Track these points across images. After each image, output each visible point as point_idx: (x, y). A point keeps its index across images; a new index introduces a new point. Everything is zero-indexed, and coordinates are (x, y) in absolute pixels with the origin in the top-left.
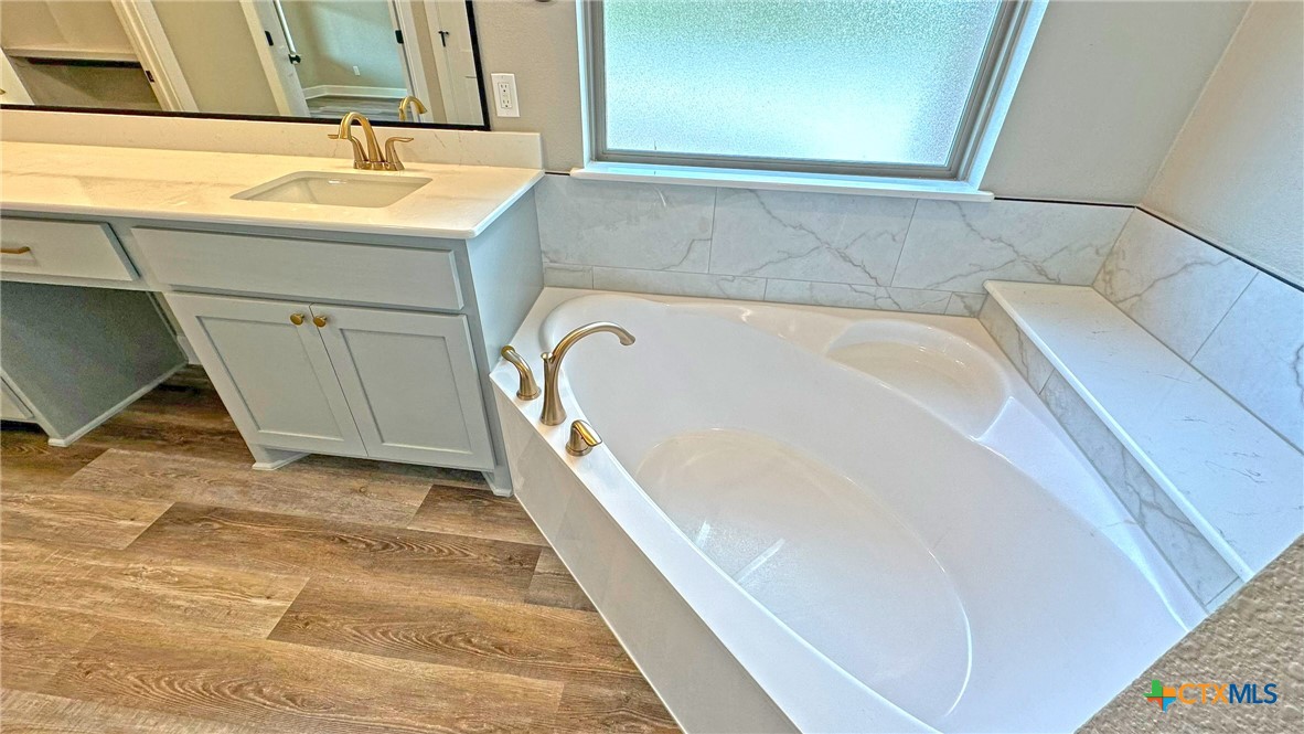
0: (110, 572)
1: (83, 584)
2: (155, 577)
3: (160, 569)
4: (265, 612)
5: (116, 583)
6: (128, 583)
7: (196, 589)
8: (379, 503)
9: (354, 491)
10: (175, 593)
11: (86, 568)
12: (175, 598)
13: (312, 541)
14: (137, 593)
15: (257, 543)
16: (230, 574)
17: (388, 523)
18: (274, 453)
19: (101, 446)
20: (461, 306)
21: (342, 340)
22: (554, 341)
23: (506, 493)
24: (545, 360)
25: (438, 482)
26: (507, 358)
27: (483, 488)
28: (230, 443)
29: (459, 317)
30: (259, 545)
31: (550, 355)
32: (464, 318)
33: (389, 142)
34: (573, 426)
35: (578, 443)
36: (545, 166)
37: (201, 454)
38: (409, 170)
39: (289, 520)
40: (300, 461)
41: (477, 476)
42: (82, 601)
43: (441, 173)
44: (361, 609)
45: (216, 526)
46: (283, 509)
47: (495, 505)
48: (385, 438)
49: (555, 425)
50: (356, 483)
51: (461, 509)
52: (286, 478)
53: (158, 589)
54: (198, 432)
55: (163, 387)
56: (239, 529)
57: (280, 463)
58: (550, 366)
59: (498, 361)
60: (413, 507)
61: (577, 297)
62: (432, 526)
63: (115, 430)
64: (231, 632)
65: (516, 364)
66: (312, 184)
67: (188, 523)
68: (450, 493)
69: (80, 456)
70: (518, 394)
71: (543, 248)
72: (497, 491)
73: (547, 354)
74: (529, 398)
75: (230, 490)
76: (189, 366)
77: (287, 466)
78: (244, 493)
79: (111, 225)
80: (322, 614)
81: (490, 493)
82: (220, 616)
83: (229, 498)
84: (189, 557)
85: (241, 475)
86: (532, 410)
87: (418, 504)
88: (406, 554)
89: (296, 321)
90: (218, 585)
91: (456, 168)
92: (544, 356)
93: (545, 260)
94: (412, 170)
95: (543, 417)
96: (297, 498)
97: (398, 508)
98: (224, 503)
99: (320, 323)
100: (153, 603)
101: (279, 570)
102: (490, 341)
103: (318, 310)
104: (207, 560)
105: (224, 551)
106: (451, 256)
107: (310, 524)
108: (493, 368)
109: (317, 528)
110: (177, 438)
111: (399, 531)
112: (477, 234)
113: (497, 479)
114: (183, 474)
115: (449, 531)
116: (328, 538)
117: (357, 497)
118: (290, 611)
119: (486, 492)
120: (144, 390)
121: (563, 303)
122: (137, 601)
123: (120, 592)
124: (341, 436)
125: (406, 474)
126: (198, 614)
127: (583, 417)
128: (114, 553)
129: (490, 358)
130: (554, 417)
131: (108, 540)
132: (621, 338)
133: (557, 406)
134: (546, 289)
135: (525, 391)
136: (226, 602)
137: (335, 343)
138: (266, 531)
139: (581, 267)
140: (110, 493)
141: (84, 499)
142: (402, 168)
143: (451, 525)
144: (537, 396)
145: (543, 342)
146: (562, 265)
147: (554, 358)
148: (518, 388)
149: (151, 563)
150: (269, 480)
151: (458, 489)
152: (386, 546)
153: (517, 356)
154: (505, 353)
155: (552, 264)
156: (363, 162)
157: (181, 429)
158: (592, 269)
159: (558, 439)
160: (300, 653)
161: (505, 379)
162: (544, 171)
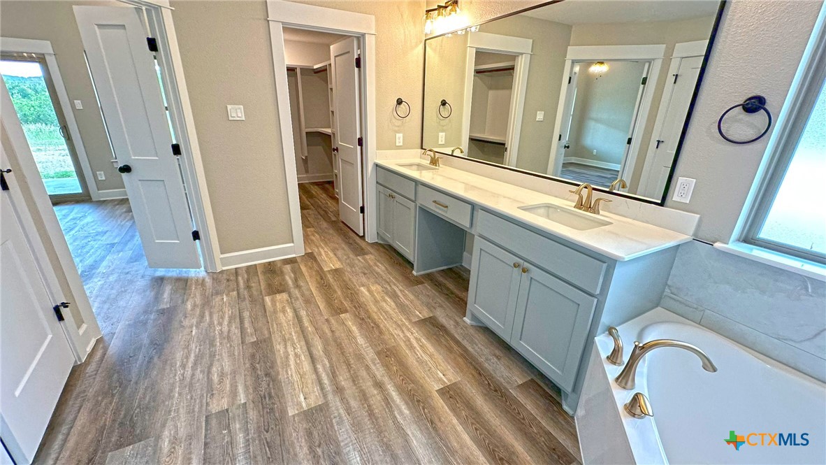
0: (407, 327)
1: (399, 326)
2: (416, 338)
3: (419, 337)
4: (440, 380)
5: (405, 331)
6: (408, 334)
7: (425, 352)
8: (503, 369)
9: (495, 355)
10: (418, 349)
11: (402, 321)
12: (418, 350)
13: (469, 365)
14: (409, 340)
15: (450, 350)
16: (436, 355)
17: (502, 380)
18: (474, 318)
19: (424, 281)
20: (598, 292)
21: (529, 282)
22: (649, 338)
23: (570, 412)
24: (636, 346)
25: (535, 378)
26: (611, 334)
27: (558, 399)
28: (461, 304)
29: (593, 298)
30: (451, 352)
31: (641, 345)
32: (596, 300)
33: (598, 200)
34: (637, 395)
35: (634, 406)
36: (695, 234)
37: (450, 302)
38: (601, 215)
39: (466, 350)
40: (480, 327)
41: (558, 391)
42: (396, 331)
43: (619, 221)
44: (472, 410)
45: (441, 333)
46: (465, 343)
47: (560, 413)
48: (523, 338)
49: (624, 388)
50: (498, 352)
51: (540, 401)
52: (472, 331)
53: (415, 344)
54: (452, 293)
55: (450, 269)
56: (448, 340)
57: (474, 323)
58: (637, 351)
59: (604, 333)
60: (516, 381)
61: (683, 323)
62: (522, 399)
63: (430, 277)
64: (427, 378)
65: (616, 340)
66: (551, 210)
67: (434, 326)
68: (539, 388)
69: (418, 281)
70: (608, 357)
71: (669, 283)
72: (565, 407)
73: (639, 343)
74: (614, 363)
75: (452, 322)
76: (462, 266)
77: (475, 326)
78: (456, 327)
79: (474, 206)
80: (457, 398)
81: (561, 406)
82: (427, 369)
83: (449, 324)
84: (428, 338)
85: (458, 319)
86: (613, 371)
87: (520, 382)
88: (502, 402)
89: (516, 265)
90: (431, 356)
91: (630, 220)
92: (637, 343)
93: (667, 290)
94: (603, 215)
95: (617, 379)
96: (472, 342)
97: (510, 377)
98: (447, 326)
99: (524, 271)
100: (411, 347)
101: (452, 367)
102: (605, 319)
103: (526, 265)
104: (433, 345)
105: (439, 345)
106: (605, 265)
107: (472, 357)
108: (600, 335)
109: (474, 361)
110: (445, 292)
111: (505, 388)
112: (626, 260)
113: (569, 399)
114: (441, 306)
115: (529, 407)
116: (475, 368)
117: (495, 359)
118: (447, 386)
119: (558, 403)
120: (445, 268)
121: (667, 322)
122: (408, 343)
123: (405, 336)
124: (504, 325)
125: (522, 363)
126: (420, 362)
127: (646, 393)
128: (410, 321)
129: (600, 329)
130: (626, 384)
131: (411, 315)
132: (704, 363)
133: (631, 377)
134: (659, 308)
135: (614, 357)
136: (431, 365)
137: (526, 283)
138: (455, 348)
139: (695, 306)
140: (418, 299)
141: (412, 297)
142: (599, 213)
143: (530, 405)
144: (620, 365)
145: (640, 335)
146: (678, 298)
147: (643, 347)
148: (610, 354)
149: (417, 332)
150: (466, 328)
151: (544, 390)
152: (496, 391)
153: (618, 336)
154: (610, 331)
155: (672, 295)
156: (580, 205)
157: (448, 289)
158: (704, 311)
159: (622, 397)
160: (443, 407)
161: (603, 345)
162: (693, 237)
